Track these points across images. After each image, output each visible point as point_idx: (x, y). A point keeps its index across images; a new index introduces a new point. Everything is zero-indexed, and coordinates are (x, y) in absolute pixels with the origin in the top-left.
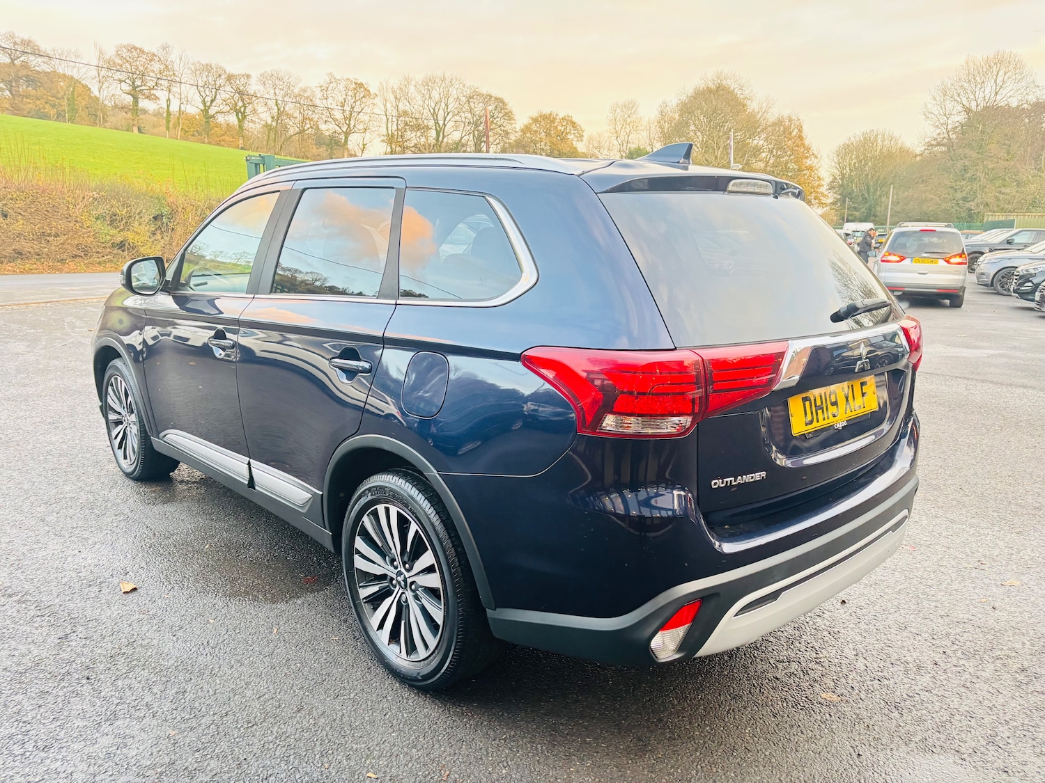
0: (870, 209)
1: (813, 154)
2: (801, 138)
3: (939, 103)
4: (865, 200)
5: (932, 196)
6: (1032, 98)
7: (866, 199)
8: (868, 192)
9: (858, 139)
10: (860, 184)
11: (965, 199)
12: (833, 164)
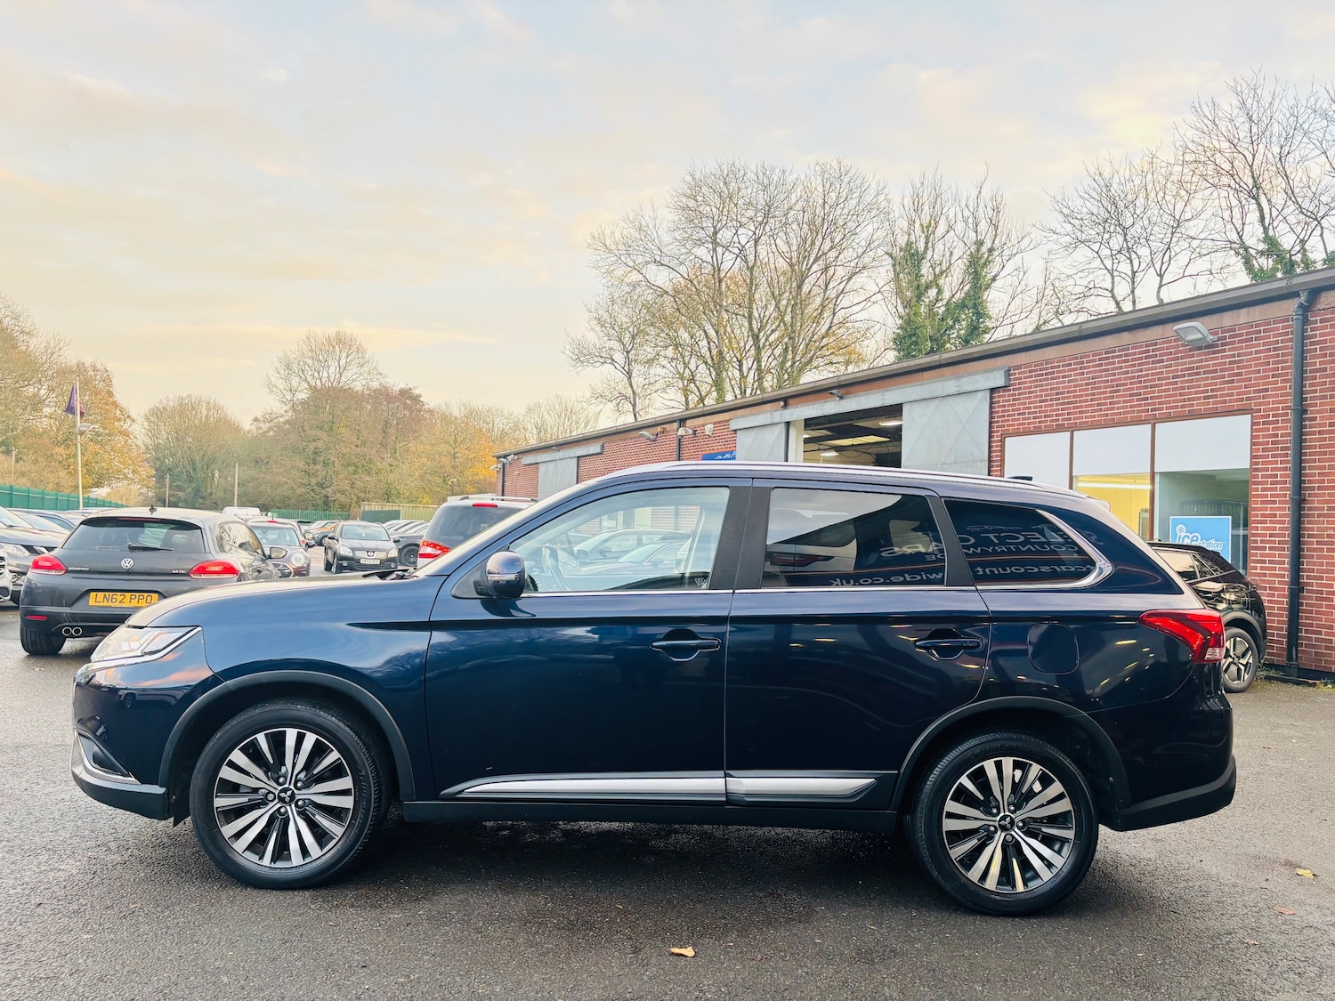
0: (197, 490)
1: (128, 417)
2: (110, 394)
3: (283, 377)
4: (191, 479)
5: (286, 479)
6: (375, 385)
7: (191, 477)
8: (194, 470)
9: (172, 404)
10: (183, 458)
11: (321, 485)
12: (144, 431)
